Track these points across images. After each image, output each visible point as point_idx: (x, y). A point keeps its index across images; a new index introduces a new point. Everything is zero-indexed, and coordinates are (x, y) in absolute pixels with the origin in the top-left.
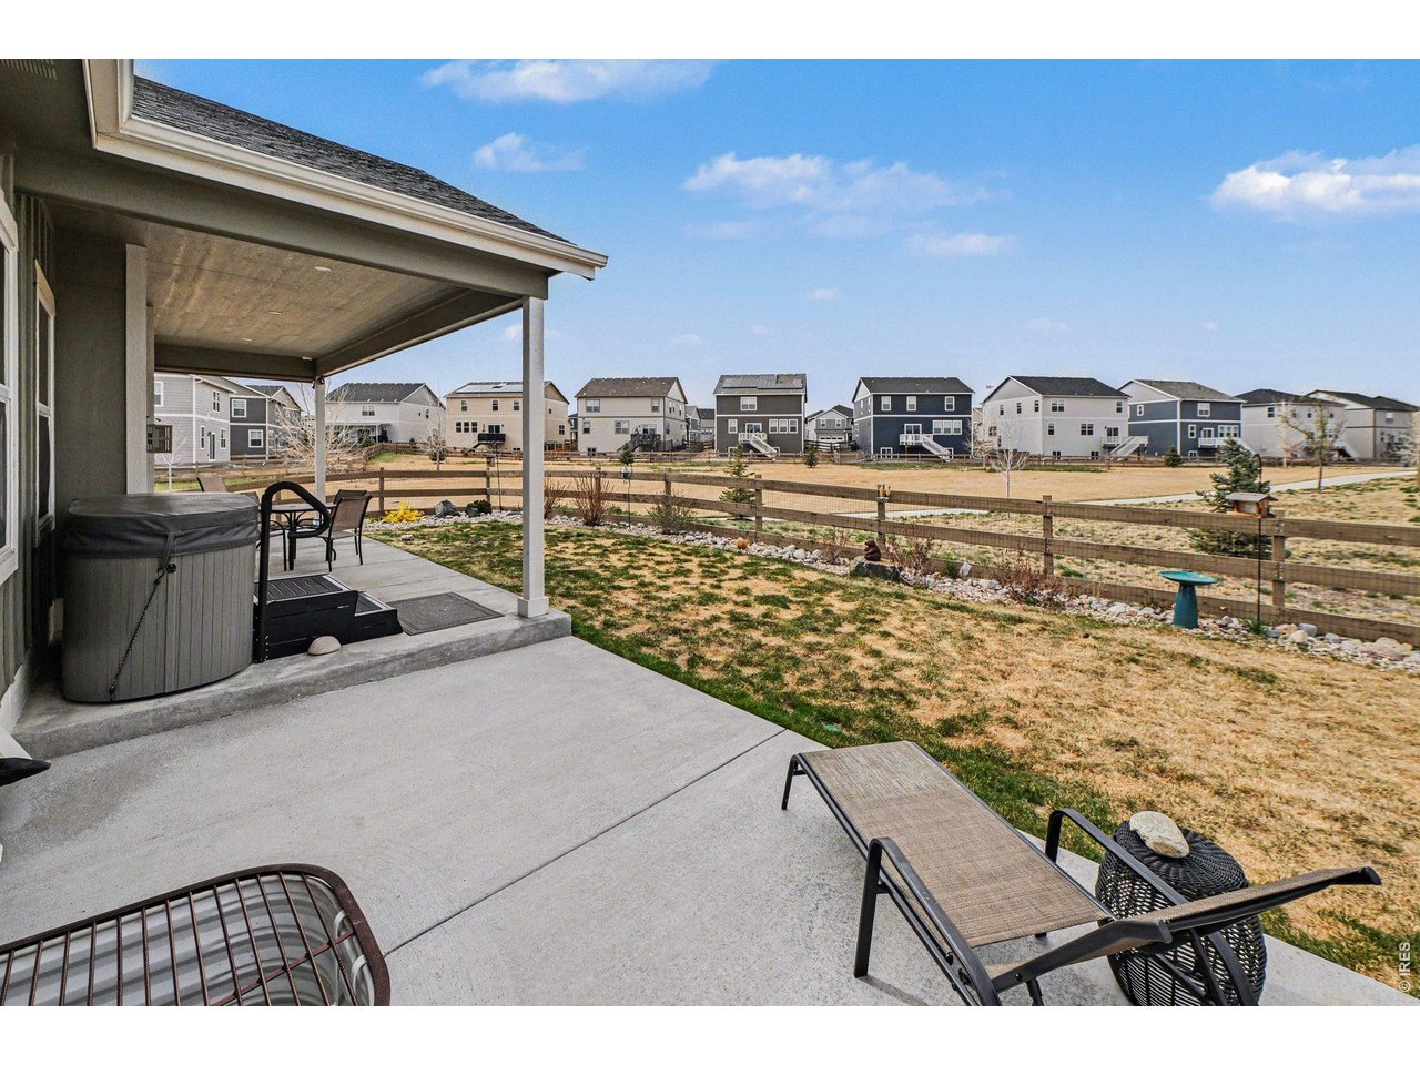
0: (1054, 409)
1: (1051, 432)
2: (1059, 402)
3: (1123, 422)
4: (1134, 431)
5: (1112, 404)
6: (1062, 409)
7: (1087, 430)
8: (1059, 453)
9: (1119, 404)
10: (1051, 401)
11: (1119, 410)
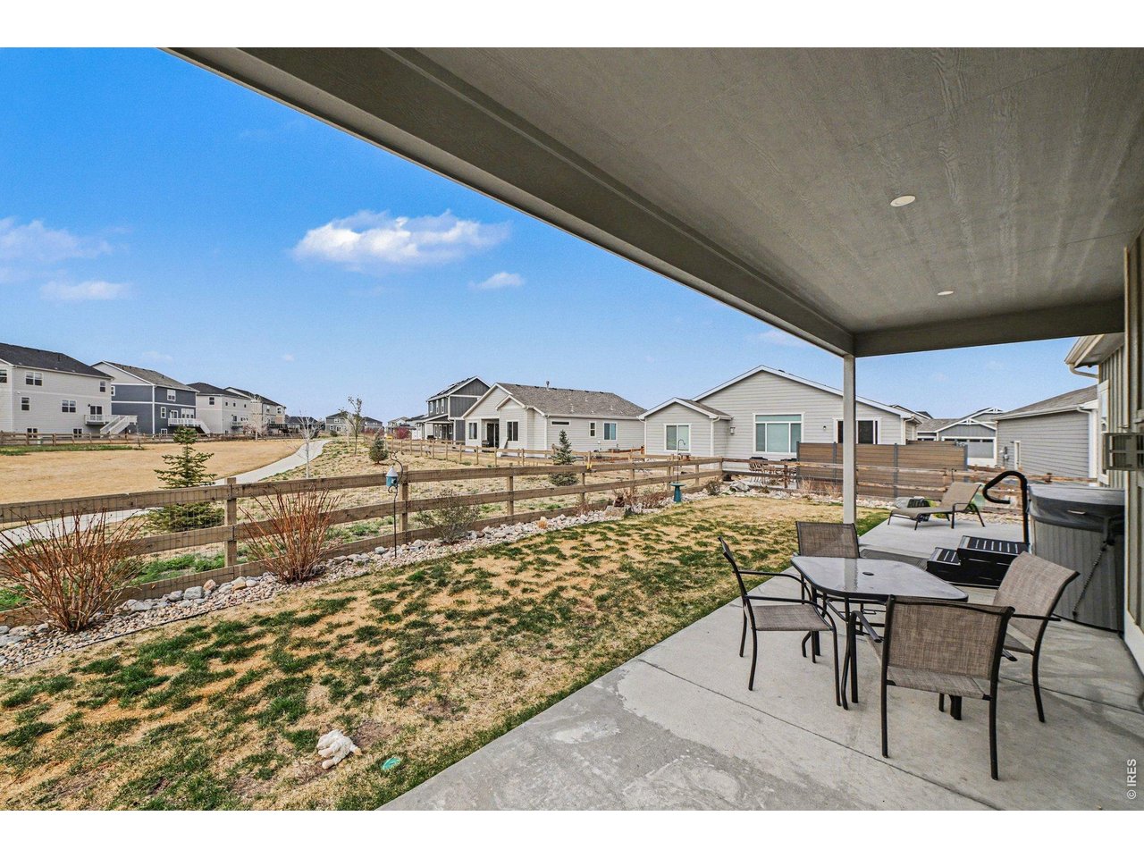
0: (29, 382)
1: (25, 408)
2: (35, 375)
3: (106, 401)
4: (117, 410)
5: (96, 383)
6: (39, 383)
7: (68, 409)
8: (35, 431)
9: (102, 384)
10: (25, 374)
11: (103, 390)
